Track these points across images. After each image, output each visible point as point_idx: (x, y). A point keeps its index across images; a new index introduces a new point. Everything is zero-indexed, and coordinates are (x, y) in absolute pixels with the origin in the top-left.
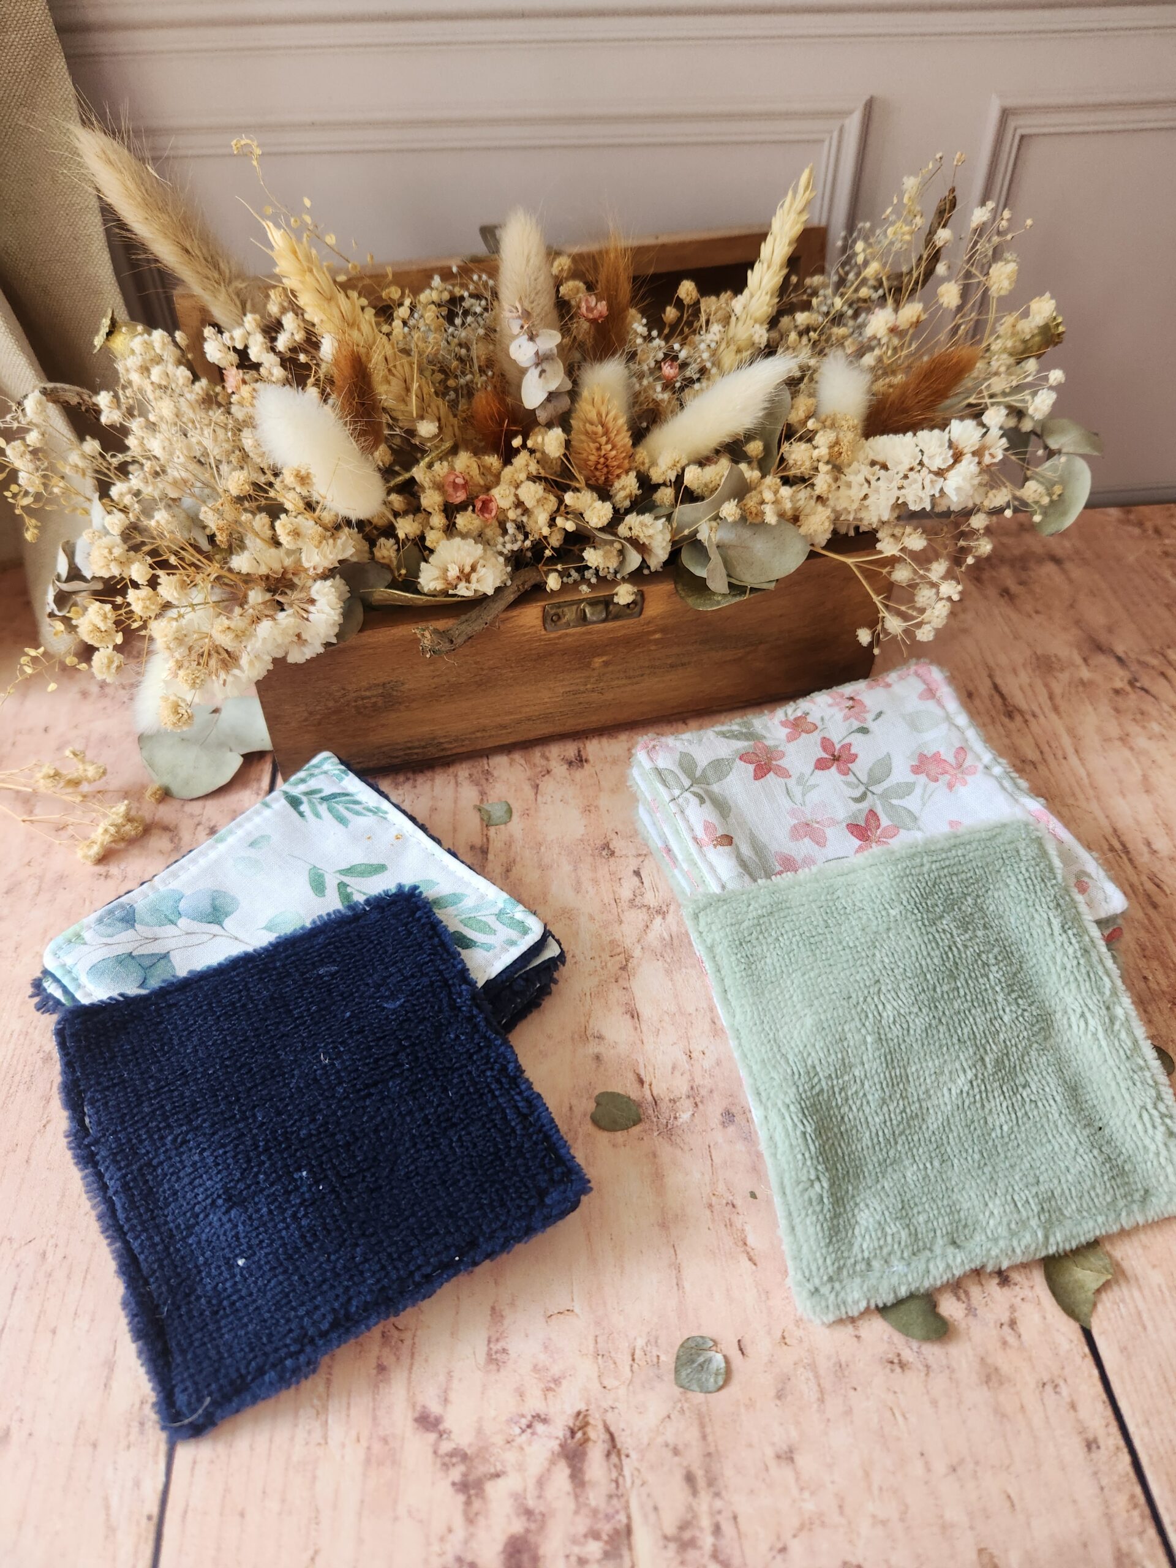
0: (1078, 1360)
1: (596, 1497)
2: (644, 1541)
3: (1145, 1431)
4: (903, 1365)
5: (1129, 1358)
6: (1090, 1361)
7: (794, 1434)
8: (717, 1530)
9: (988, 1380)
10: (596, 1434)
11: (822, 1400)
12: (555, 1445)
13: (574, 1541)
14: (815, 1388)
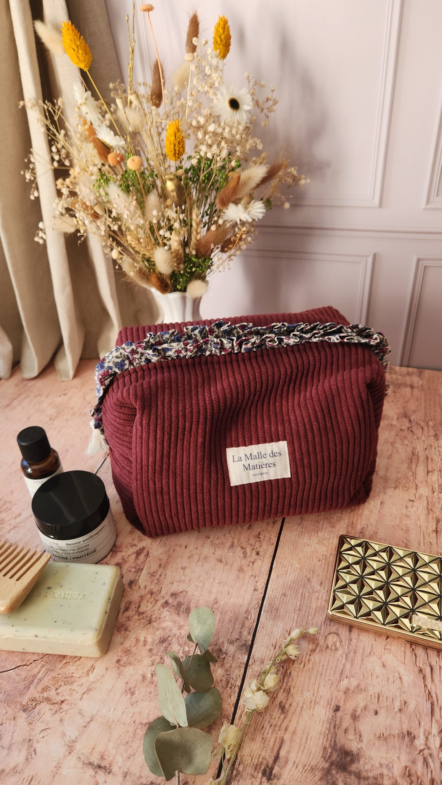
0: (265, 574)
1: (139, 562)
2: (144, 572)
3: (271, 592)
4: (221, 561)
5: (278, 578)
6: (267, 576)
7: (188, 565)
8: (161, 575)
9: (239, 571)
10: (145, 552)
11: (198, 561)
12: (135, 551)
13: (130, 567)
14: (198, 559)
